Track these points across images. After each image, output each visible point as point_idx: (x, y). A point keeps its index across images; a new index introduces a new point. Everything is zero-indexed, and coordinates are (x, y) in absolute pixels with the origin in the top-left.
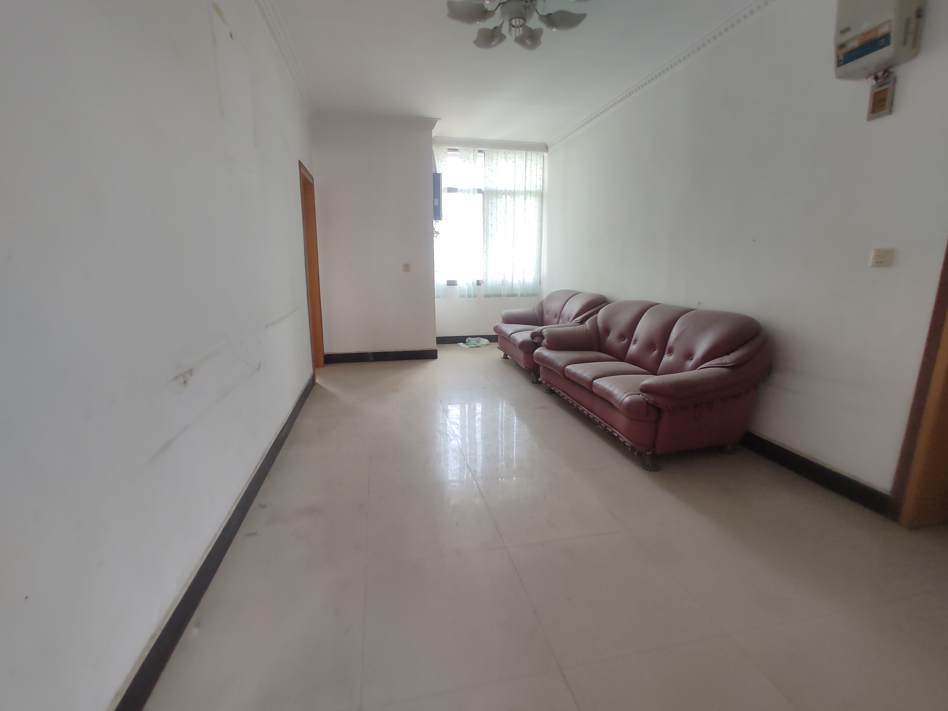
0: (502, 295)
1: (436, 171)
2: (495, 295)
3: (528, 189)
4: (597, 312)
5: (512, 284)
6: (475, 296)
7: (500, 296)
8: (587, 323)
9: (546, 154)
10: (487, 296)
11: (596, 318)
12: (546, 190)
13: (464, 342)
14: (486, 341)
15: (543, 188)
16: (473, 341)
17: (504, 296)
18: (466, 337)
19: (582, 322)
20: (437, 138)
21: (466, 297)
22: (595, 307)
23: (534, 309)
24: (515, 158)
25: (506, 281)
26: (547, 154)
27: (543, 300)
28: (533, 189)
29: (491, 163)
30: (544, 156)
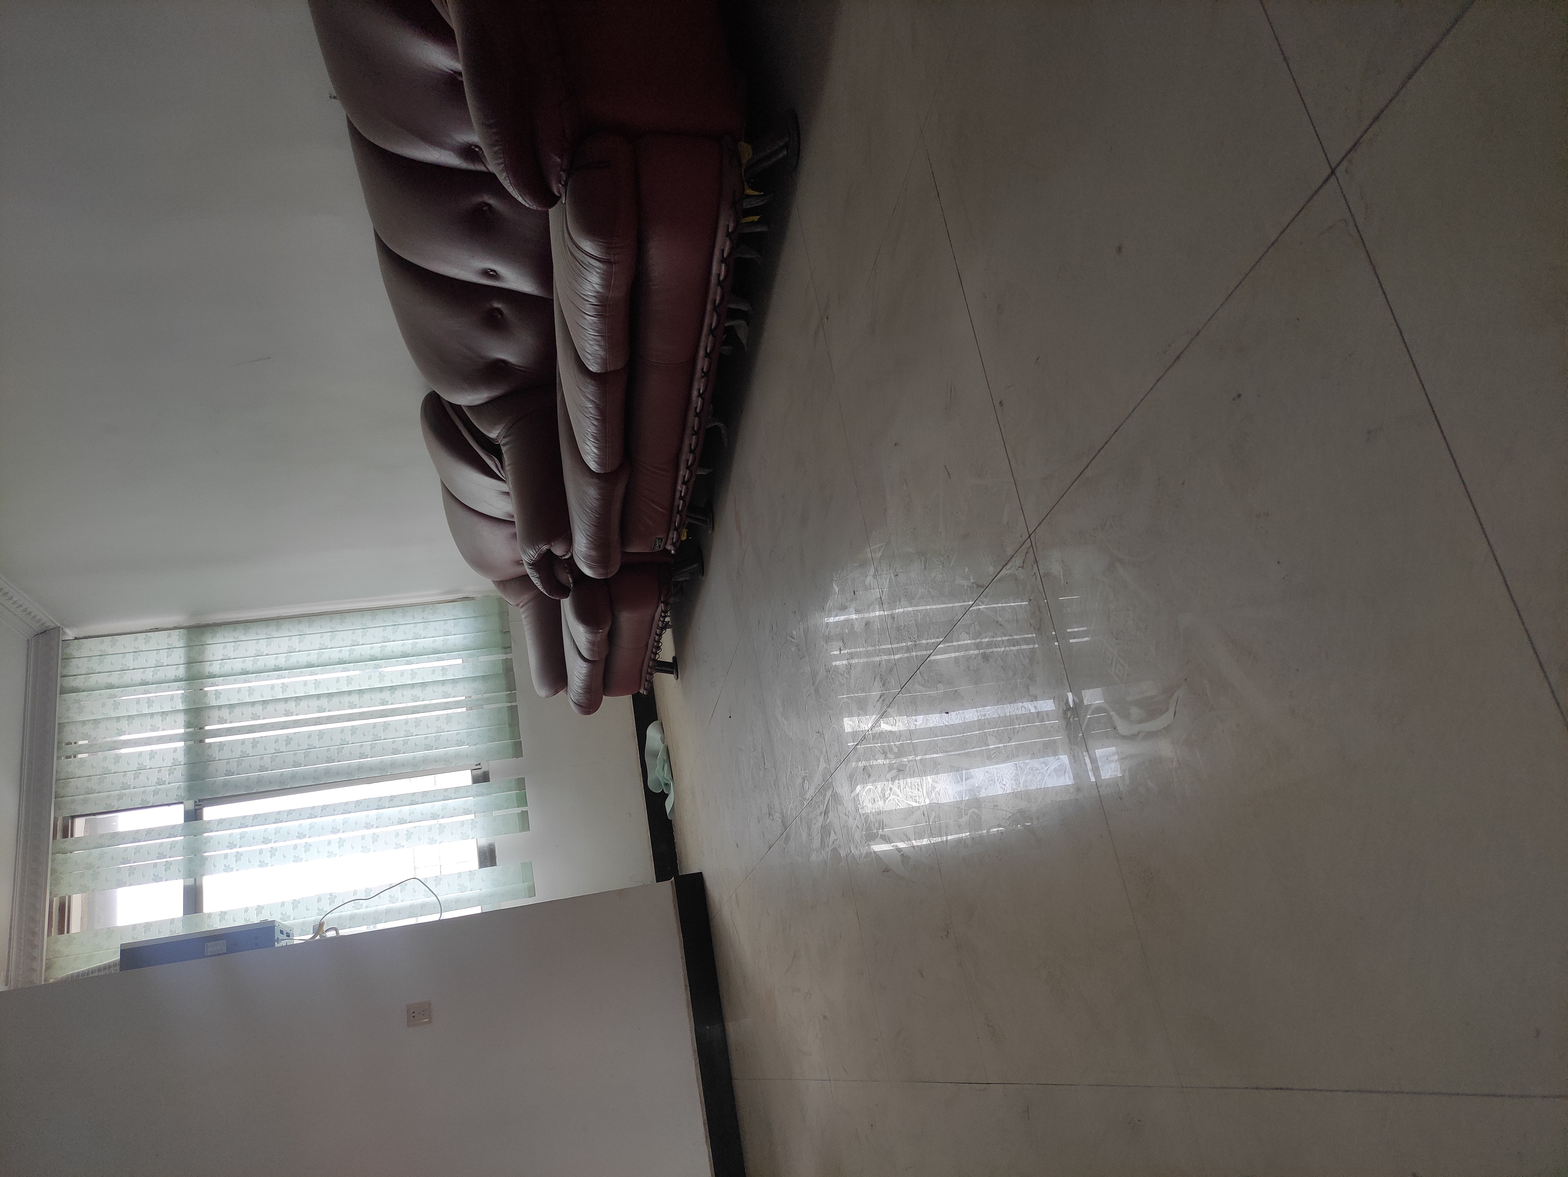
0: (509, 704)
1: (114, 964)
2: (510, 725)
3: (181, 672)
4: (457, 408)
5: (474, 679)
6: (521, 784)
7: (513, 711)
8: (493, 434)
9: (70, 634)
10: (517, 750)
11: (471, 408)
12: (179, 619)
13: (664, 796)
14: (652, 733)
15: (175, 628)
16: (657, 773)
17: (512, 698)
18: (648, 792)
19: (493, 449)
20: (12, 974)
21: (524, 809)
22: (452, 421)
23: (521, 604)
24: (84, 723)
25: (470, 697)
26: (67, 631)
27: (493, 581)
28: (179, 656)
29: (99, 792)
30: (76, 639)
